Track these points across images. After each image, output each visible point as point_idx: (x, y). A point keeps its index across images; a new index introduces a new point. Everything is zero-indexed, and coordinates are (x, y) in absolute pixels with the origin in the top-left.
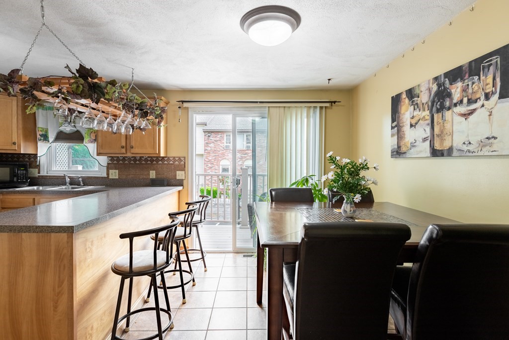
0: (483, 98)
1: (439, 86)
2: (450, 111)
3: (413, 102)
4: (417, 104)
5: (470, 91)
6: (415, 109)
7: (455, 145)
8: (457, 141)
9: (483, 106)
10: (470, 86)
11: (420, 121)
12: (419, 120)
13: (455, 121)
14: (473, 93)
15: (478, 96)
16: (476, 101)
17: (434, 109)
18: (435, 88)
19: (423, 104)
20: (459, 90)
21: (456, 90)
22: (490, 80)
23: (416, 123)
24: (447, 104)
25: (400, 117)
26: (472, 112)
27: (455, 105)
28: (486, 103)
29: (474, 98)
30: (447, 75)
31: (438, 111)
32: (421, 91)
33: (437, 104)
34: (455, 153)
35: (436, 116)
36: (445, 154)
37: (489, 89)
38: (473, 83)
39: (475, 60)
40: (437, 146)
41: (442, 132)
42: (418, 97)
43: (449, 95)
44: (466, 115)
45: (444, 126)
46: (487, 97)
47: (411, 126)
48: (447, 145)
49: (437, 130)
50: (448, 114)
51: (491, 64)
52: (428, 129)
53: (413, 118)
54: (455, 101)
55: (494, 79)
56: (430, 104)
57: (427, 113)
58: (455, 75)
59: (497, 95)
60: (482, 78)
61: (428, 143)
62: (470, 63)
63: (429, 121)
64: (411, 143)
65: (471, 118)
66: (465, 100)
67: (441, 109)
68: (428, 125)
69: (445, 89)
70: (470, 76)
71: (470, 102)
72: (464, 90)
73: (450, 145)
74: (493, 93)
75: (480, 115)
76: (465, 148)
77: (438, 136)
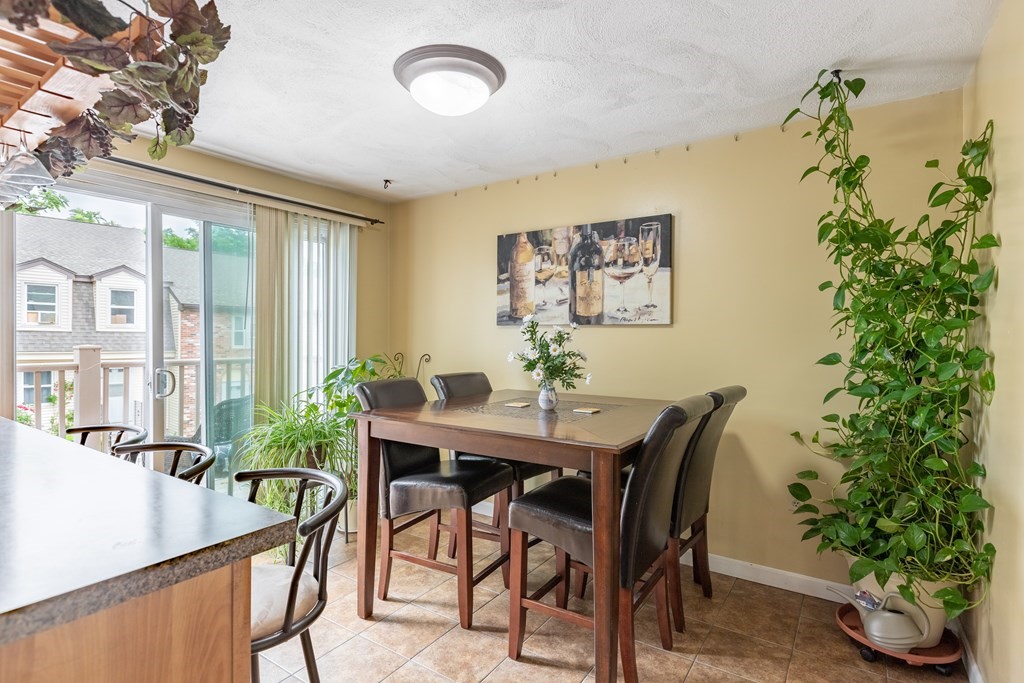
0: (641, 262)
1: (584, 237)
2: (600, 271)
3: (540, 250)
4: (548, 254)
5: (627, 252)
6: (543, 260)
7: (606, 311)
8: (610, 307)
9: (642, 271)
10: (626, 247)
11: (554, 277)
12: (551, 276)
13: (606, 283)
14: (630, 255)
15: (636, 260)
16: (633, 265)
17: (576, 265)
18: (577, 239)
19: (558, 256)
20: (612, 248)
21: (609, 247)
22: (650, 244)
23: (546, 280)
24: (596, 261)
25: (515, 267)
26: (629, 276)
27: (607, 265)
28: (645, 268)
29: (631, 261)
30: (595, 226)
31: (582, 268)
32: (555, 239)
33: (580, 259)
34: (607, 321)
35: (579, 274)
36: (593, 322)
37: (649, 254)
38: (630, 245)
39: (634, 220)
40: (581, 311)
41: (588, 295)
42: (550, 245)
43: (599, 252)
44: (622, 279)
45: (591, 288)
46: (647, 262)
47: (538, 282)
48: (595, 310)
49: (580, 291)
50: (597, 274)
51: (651, 229)
52: (567, 290)
53: (540, 271)
54: (607, 260)
55: (654, 245)
56: (569, 257)
57: (564, 268)
58: (608, 229)
59: (657, 263)
60: (641, 241)
61: (566, 307)
62: (627, 221)
63: (569, 280)
64: (537, 306)
65: (627, 282)
66: (620, 261)
67: (587, 266)
68: (567, 283)
69: (593, 243)
70: (626, 235)
71: (626, 264)
72: (620, 250)
73: (600, 310)
74: (653, 260)
75: (638, 281)
76: (620, 315)
77: (582, 299)
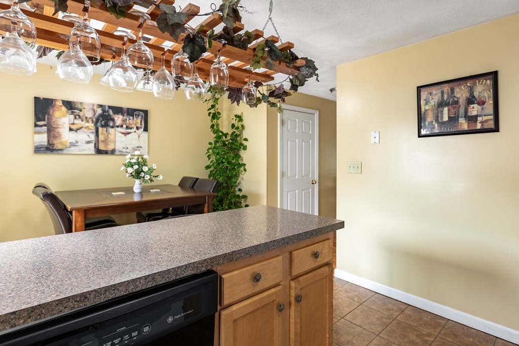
0: (135, 128)
1: (104, 111)
2: (113, 129)
3: (73, 112)
4: (79, 116)
5: (128, 122)
6: (75, 118)
7: (117, 148)
8: (119, 146)
9: (135, 132)
10: (128, 120)
11: (83, 129)
12: (82, 128)
13: (117, 136)
14: (129, 124)
15: (132, 126)
16: (131, 128)
17: (99, 124)
18: (99, 111)
19: (86, 118)
20: (120, 119)
21: (119, 119)
22: (139, 121)
23: (78, 129)
24: (111, 124)
25: (51, 119)
26: (129, 133)
27: (118, 127)
28: (137, 131)
29: (130, 126)
30: (110, 107)
31: (102, 126)
32: (84, 108)
33: (101, 121)
34: (117, 153)
35: (100, 129)
36: (109, 152)
37: (139, 125)
38: (130, 119)
39: (131, 109)
40: (102, 147)
41: (106, 140)
42: (81, 111)
43: (113, 120)
44: (126, 134)
45: (108, 136)
46: (138, 128)
47: (71, 130)
48: (110, 147)
49: (101, 137)
50: (111, 130)
51: (139, 115)
52: (92, 137)
53: (73, 124)
54: (117, 124)
55: (141, 122)
56: (94, 120)
57: (91, 125)
58: (118, 110)
59: (142, 129)
60: (135, 119)
61: (92, 145)
62: (128, 109)
63: (94, 131)
64: (70, 143)
65: (128, 136)
66: (125, 126)
67: (106, 125)
68: (93, 133)
69: (109, 115)
70: (128, 115)
71: (127, 128)
72: (124, 121)
73: (113, 148)
74: (141, 128)
75: (133, 136)
76: (124, 150)
77: (103, 141)
